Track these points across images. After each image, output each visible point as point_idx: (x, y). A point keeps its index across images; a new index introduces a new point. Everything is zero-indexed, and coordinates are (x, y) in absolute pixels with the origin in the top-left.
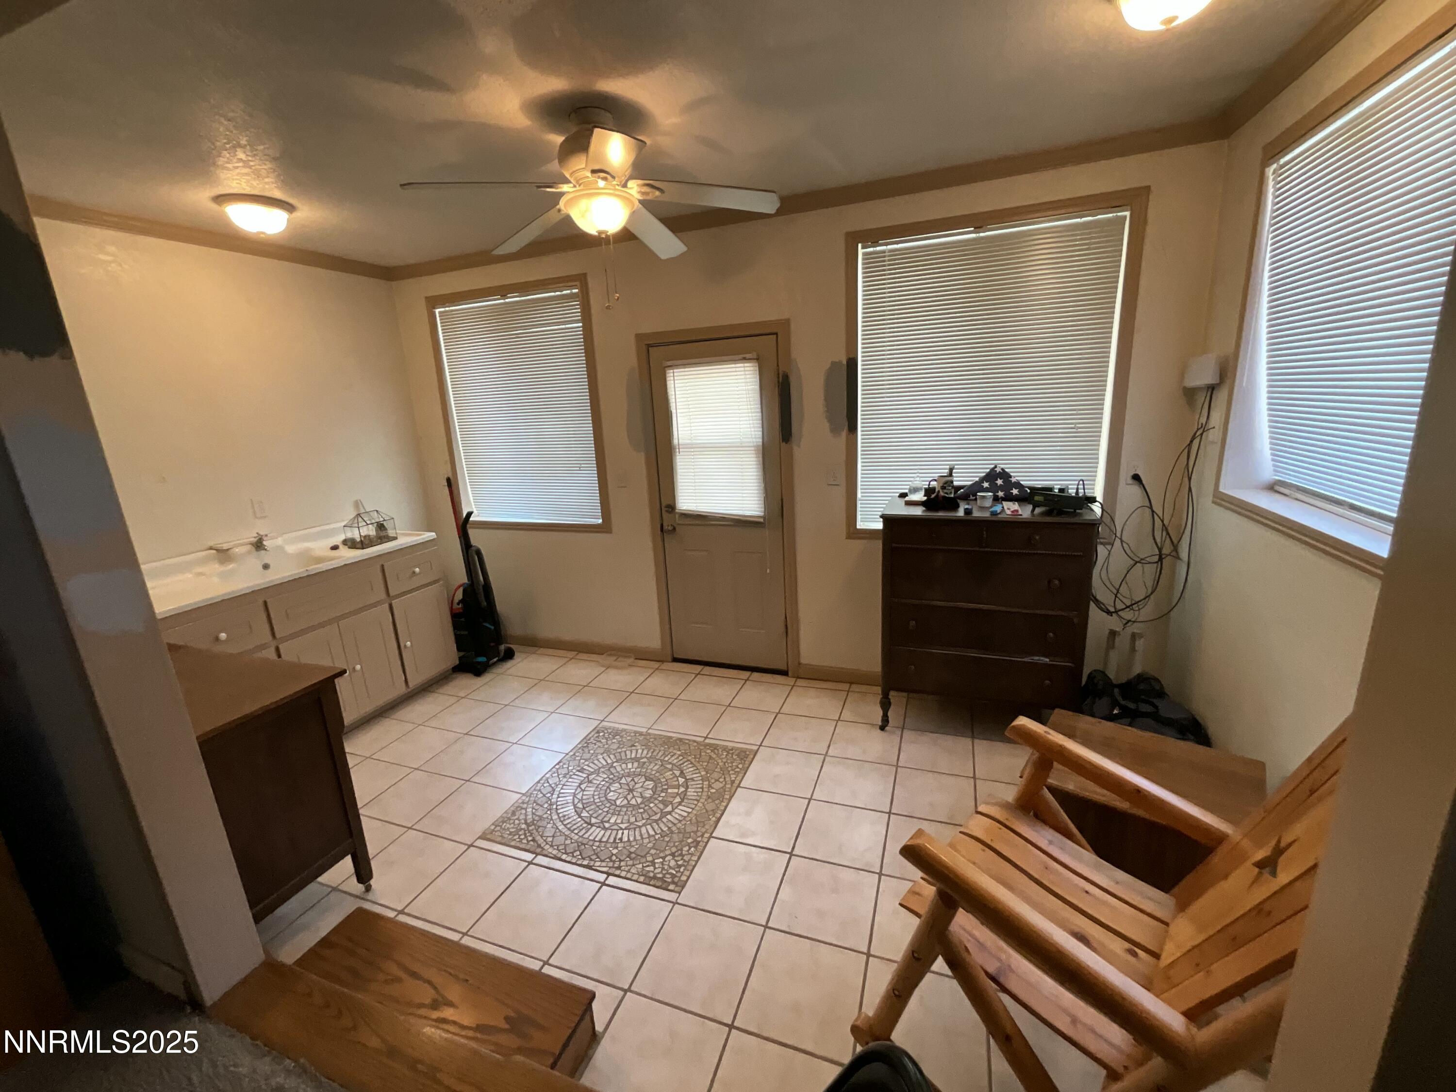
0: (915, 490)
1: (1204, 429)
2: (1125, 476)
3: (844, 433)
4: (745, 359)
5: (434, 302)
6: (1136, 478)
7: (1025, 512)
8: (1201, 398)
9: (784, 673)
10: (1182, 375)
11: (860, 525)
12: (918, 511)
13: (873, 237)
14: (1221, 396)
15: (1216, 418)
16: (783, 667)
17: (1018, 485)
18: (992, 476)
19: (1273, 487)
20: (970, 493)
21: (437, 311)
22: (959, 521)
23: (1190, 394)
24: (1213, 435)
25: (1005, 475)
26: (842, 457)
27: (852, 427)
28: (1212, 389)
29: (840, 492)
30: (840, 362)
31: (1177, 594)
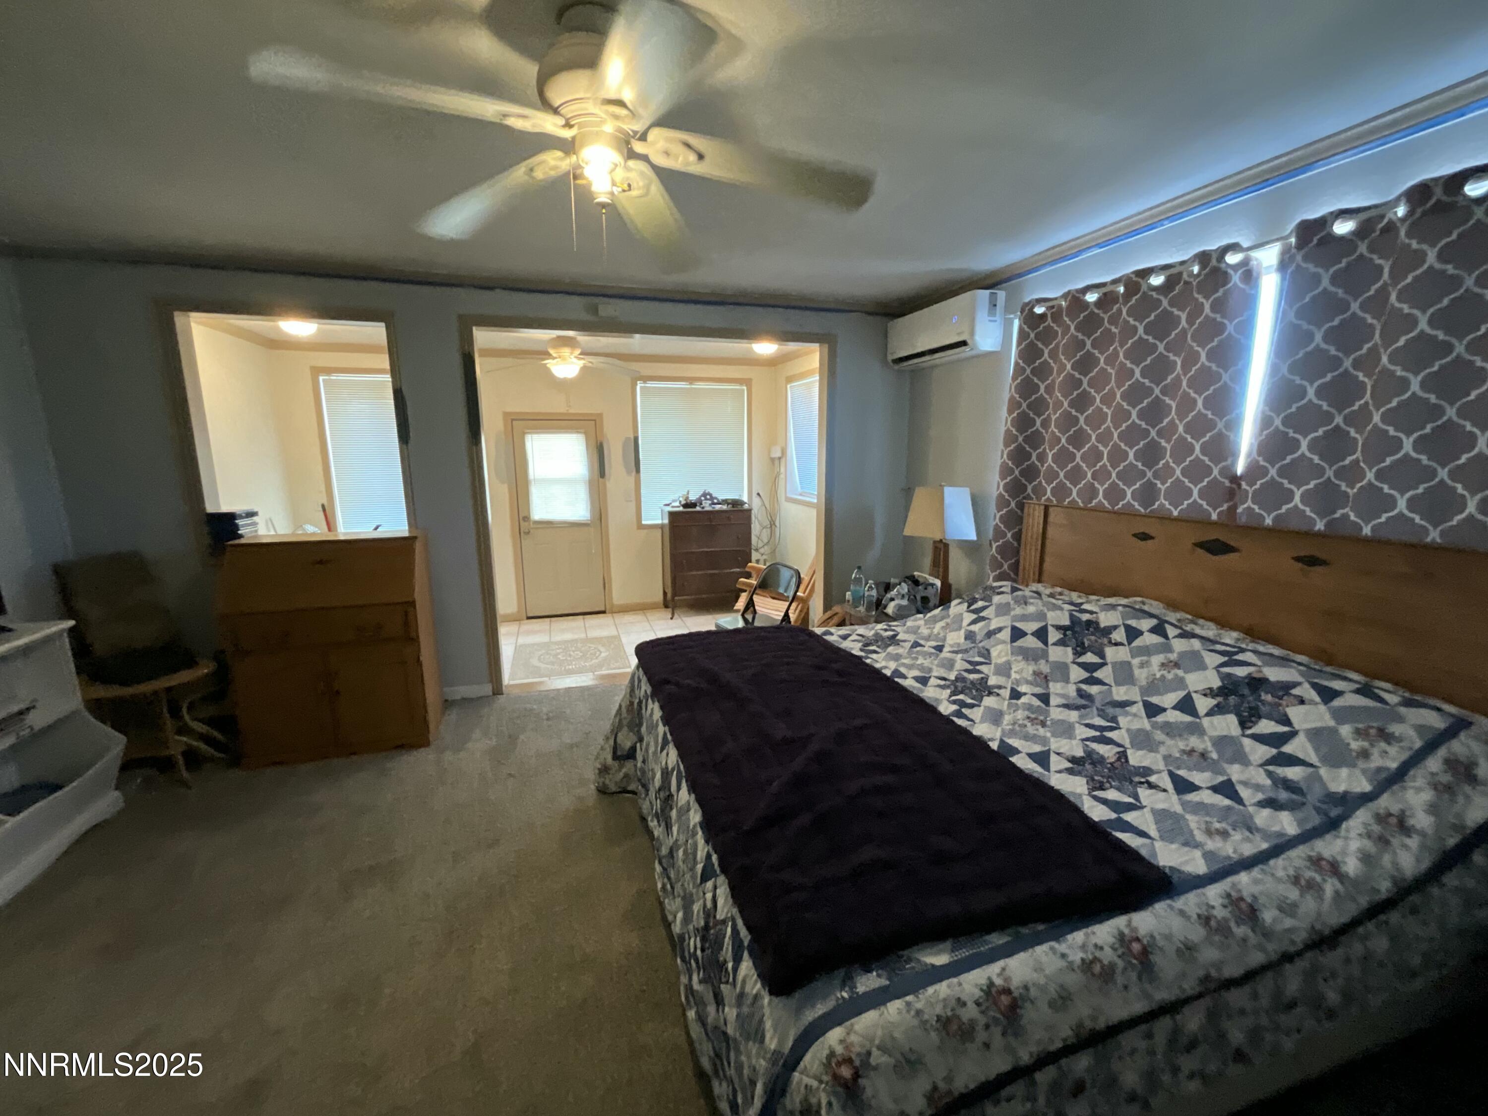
0: (674, 501)
1: (779, 474)
2: (754, 495)
3: (634, 473)
4: (578, 432)
5: (316, 371)
6: (758, 494)
7: (725, 507)
8: (777, 462)
9: (604, 612)
10: (769, 454)
11: (644, 522)
12: (681, 509)
13: (645, 379)
14: (783, 461)
15: (782, 470)
16: (603, 609)
17: (716, 498)
18: (705, 495)
19: (801, 495)
20: (699, 502)
21: (321, 378)
22: (699, 512)
23: (773, 460)
24: (782, 476)
25: (710, 495)
26: (632, 485)
27: (638, 470)
28: (780, 458)
29: (632, 505)
30: (629, 438)
31: (777, 541)
